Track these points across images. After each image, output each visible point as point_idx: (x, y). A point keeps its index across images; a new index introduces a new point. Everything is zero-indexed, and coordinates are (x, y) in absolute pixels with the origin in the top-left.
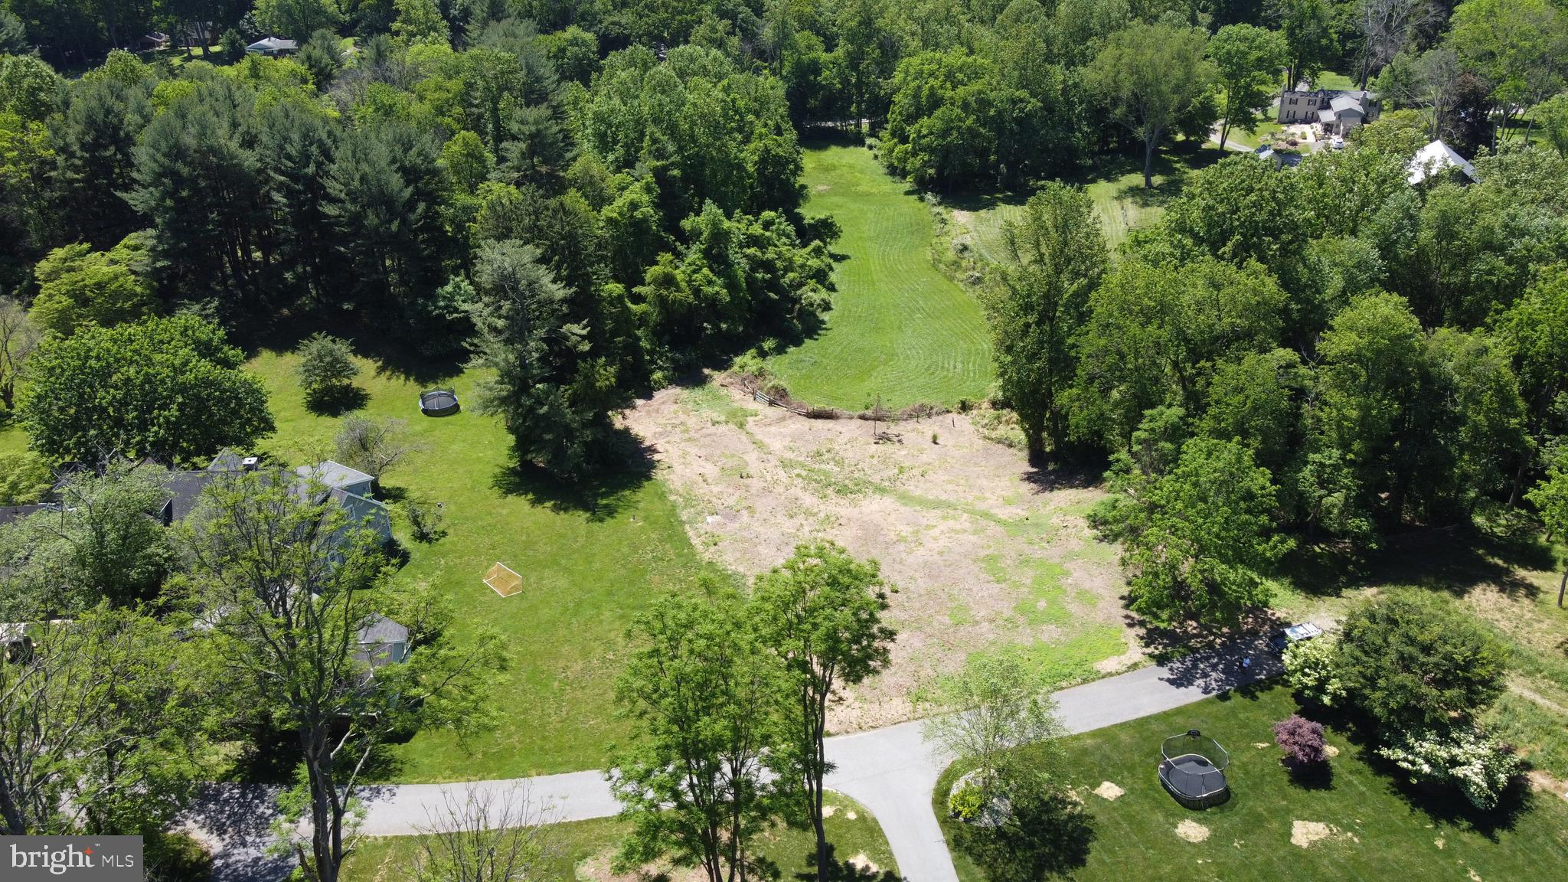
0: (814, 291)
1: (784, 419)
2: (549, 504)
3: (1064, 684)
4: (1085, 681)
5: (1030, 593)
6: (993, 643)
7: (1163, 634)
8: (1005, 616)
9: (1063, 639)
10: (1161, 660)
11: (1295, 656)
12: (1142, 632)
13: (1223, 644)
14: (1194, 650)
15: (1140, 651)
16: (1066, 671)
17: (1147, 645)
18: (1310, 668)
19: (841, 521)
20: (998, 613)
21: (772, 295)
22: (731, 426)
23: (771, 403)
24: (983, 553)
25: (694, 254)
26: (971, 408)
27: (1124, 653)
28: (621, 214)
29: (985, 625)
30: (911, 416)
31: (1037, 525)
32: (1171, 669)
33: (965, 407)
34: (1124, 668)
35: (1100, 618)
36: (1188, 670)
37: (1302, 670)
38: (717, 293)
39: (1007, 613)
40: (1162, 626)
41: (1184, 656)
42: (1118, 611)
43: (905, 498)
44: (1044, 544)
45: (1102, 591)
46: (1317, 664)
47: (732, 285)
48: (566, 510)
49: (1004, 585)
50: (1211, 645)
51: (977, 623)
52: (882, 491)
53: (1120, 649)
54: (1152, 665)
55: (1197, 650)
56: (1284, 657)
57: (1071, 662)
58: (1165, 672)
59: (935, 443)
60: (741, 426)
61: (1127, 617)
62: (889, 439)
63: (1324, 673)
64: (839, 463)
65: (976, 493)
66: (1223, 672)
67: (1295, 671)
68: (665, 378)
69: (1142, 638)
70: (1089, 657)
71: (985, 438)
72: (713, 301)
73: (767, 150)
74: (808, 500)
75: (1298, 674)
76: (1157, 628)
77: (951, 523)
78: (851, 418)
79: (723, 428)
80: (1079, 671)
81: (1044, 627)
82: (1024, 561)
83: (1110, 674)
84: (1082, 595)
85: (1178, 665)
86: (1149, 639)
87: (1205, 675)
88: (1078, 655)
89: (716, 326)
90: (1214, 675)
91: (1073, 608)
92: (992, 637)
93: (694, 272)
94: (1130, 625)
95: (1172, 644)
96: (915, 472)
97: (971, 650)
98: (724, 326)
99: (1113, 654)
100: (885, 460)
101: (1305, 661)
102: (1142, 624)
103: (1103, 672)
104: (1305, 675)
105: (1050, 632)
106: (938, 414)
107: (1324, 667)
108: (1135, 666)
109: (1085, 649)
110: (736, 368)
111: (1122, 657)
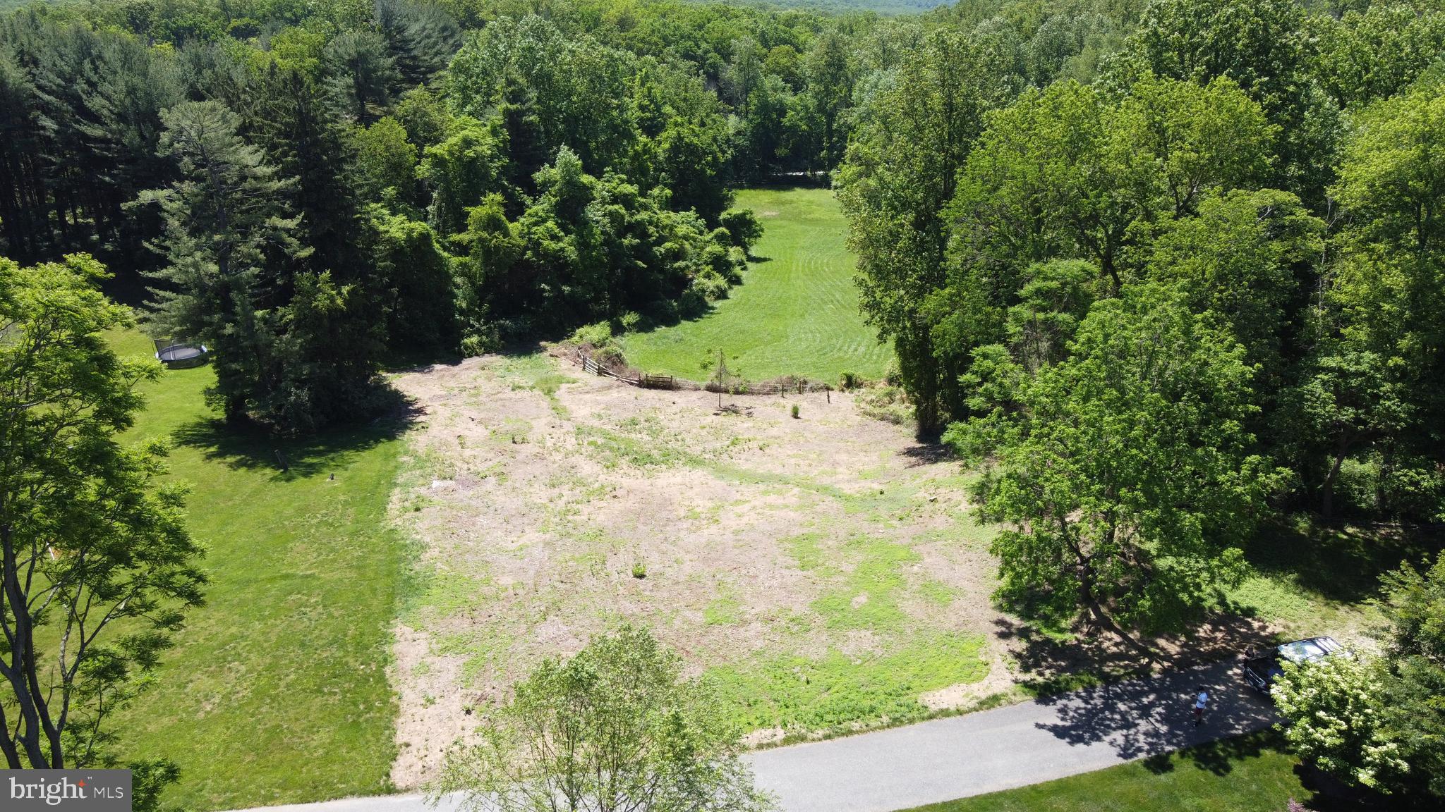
0: (708, 276)
1: (610, 388)
2: (230, 459)
3: (856, 726)
4: (896, 722)
5: (847, 584)
6: (759, 654)
7: (1059, 651)
8: (792, 615)
9: (878, 652)
10: (1045, 694)
11: (1297, 687)
12: (1020, 645)
13: (1165, 672)
14: (1109, 680)
15: (1009, 677)
16: (866, 704)
17: (1026, 669)
18: (1327, 709)
19: (617, 493)
20: (782, 610)
21: (639, 263)
22: (537, 392)
23: (601, 372)
24: (797, 531)
25: (541, 207)
26: (859, 386)
27: (980, 679)
28: (451, 153)
29: (757, 626)
30: (774, 390)
31: (892, 500)
32: (1064, 711)
33: (851, 383)
34: (973, 704)
35: (951, 621)
36: (1092, 713)
37: (1311, 714)
38: (562, 250)
39: (798, 610)
40: (1058, 638)
41: (1090, 689)
42: (986, 614)
43: (721, 472)
44: (895, 522)
45: (965, 584)
46: (1342, 702)
47: (583, 245)
48: (251, 467)
49: (809, 573)
50: (1144, 673)
51: (744, 623)
52: (695, 462)
53: (973, 672)
54: (1028, 701)
55: (1116, 680)
56: (1275, 690)
57: (880, 690)
58: (1050, 715)
59: (796, 416)
60: (549, 392)
61: (1000, 622)
62: (736, 412)
63: (1357, 720)
64: (654, 433)
65: (825, 467)
66: (1165, 719)
67: (1298, 715)
68: (481, 344)
69: (1018, 656)
70: (916, 683)
71: (865, 413)
72: (556, 258)
73: (680, 138)
74: (588, 468)
75: (1304, 722)
76: (1048, 641)
77: (772, 499)
78: (697, 389)
79: (525, 394)
80: (892, 705)
81: (851, 634)
82: (854, 541)
83: (945, 713)
84: (931, 591)
85: (1078, 703)
86: (1029, 660)
87: (1127, 724)
88: (896, 679)
89: (556, 288)
90: (1143, 725)
91: (910, 606)
92: (758, 644)
93: (536, 224)
94: (1003, 636)
95: (1072, 668)
96: (753, 444)
97: (717, 662)
98: (566, 289)
99: (959, 680)
100: (716, 432)
101: (1317, 698)
102: (1024, 633)
103: (933, 709)
104: (1318, 723)
105: (863, 640)
106: (813, 390)
107: (1360, 707)
108: (994, 700)
109: (912, 670)
110: (576, 338)
111: (975, 686)
